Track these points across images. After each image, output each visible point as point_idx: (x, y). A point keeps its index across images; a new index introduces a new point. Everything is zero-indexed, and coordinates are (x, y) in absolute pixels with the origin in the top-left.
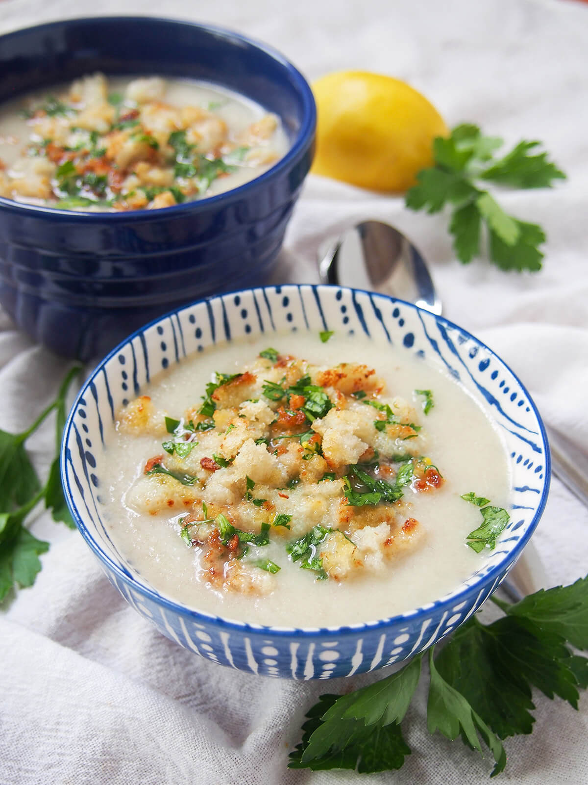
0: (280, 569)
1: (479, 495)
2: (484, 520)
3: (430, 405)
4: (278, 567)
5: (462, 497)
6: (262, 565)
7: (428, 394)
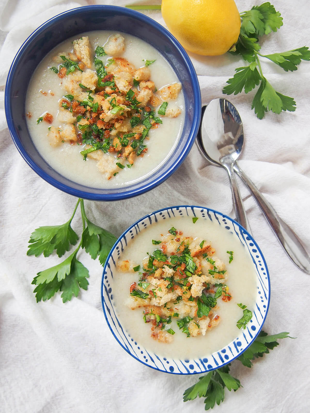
0: (175, 333)
1: (243, 304)
2: (244, 315)
3: (231, 259)
4: (174, 332)
5: (238, 304)
6: (169, 331)
7: (231, 253)
